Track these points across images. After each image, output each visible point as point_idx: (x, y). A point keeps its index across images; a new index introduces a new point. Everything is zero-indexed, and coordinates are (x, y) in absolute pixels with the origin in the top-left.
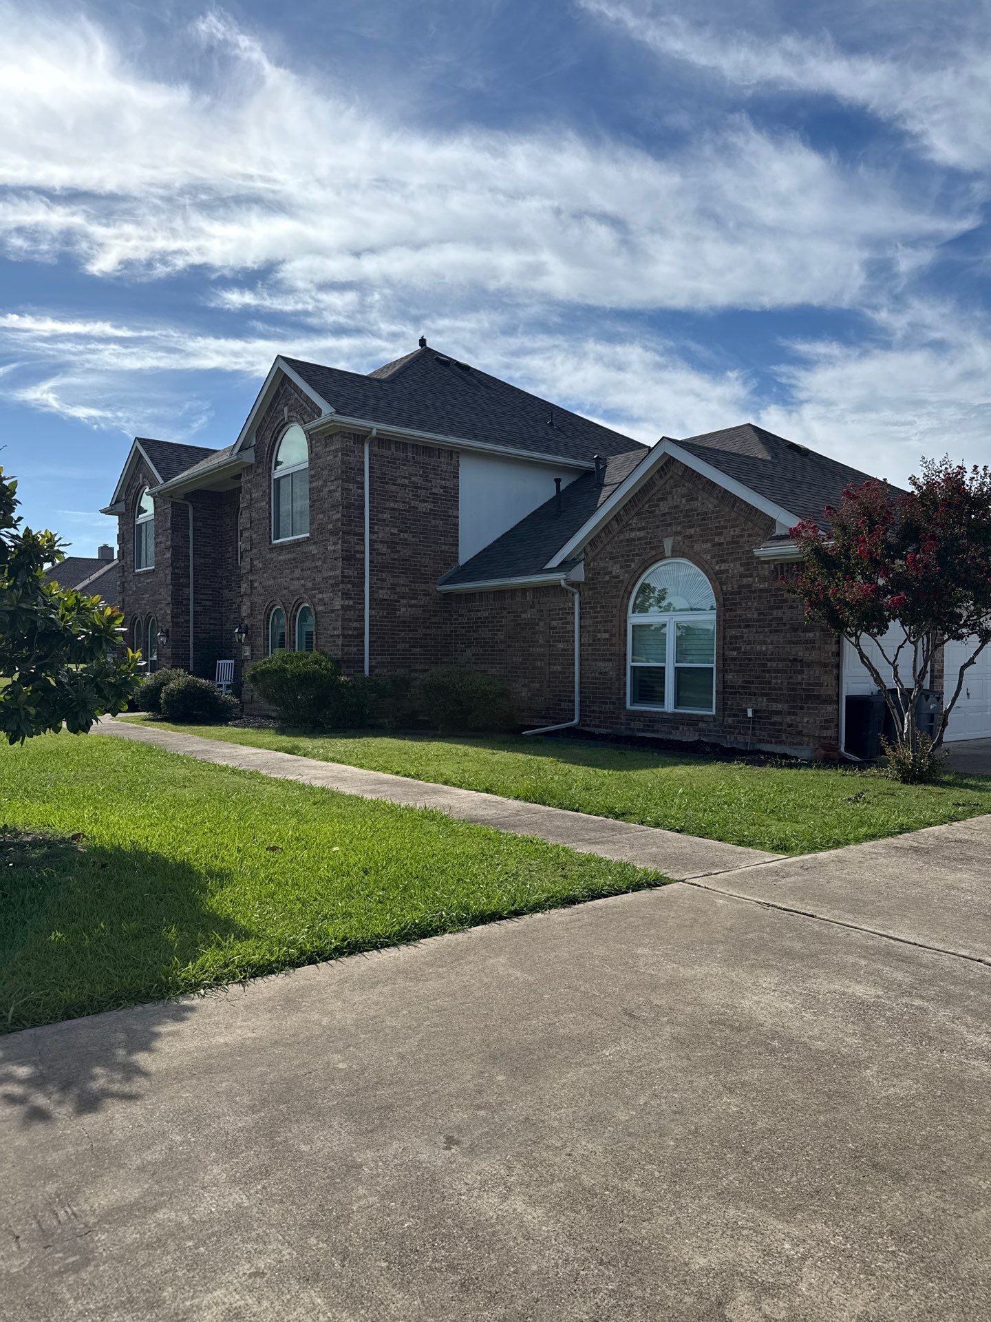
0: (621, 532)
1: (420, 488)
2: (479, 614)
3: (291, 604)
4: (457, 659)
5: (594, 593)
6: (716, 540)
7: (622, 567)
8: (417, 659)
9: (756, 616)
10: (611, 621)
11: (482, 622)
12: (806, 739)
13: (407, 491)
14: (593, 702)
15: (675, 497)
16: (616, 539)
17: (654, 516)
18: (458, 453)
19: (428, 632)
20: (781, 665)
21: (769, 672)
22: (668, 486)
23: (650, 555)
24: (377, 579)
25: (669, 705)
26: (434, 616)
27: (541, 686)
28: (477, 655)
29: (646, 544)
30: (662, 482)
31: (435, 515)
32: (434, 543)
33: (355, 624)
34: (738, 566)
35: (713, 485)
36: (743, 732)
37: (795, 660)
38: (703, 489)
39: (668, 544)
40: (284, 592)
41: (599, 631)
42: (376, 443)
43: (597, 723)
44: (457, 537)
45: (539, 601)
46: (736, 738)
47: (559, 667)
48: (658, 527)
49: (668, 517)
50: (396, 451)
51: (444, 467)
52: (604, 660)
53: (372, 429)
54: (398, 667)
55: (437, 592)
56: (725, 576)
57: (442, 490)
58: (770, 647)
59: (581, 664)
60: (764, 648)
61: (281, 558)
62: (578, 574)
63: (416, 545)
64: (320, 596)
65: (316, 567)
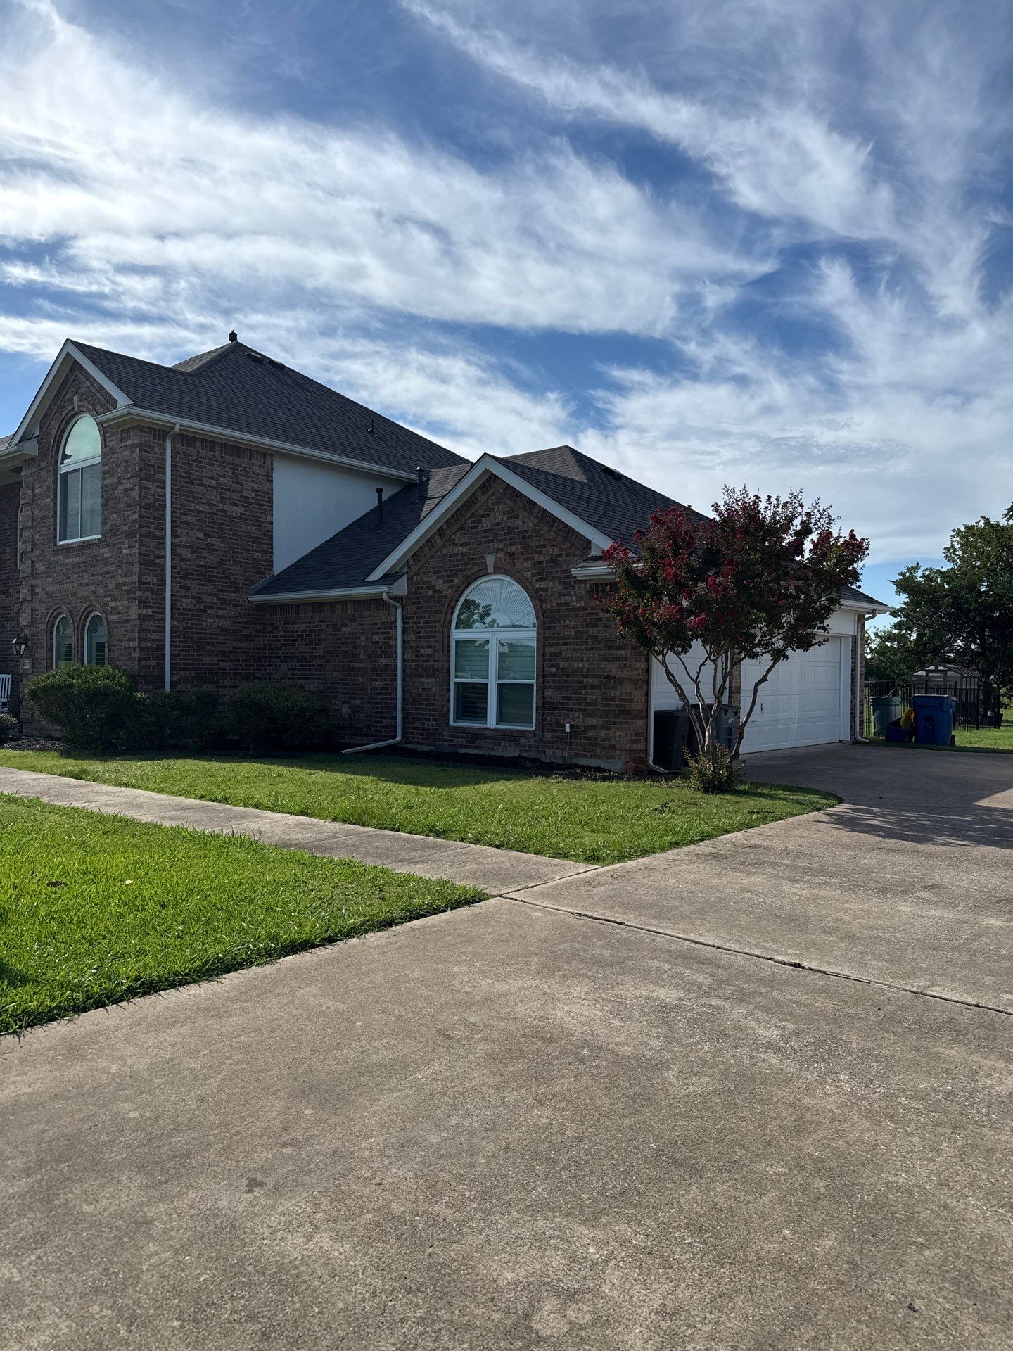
0: (444, 546)
1: (229, 490)
2: (296, 627)
3: (79, 612)
4: (271, 674)
5: (417, 608)
6: (536, 559)
7: (445, 582)
8: (227, 674)
9: (573, 633)
10: (435, 637)
11: (298, 636)
12: (618, 752)
13: (215, 492)
14: (417, 719)
15: (497, 514)
16: (439, 553)
17: (476, 532)
18: (272, 455)
19: (239, 645)
20: (596, 682)
21: (585, 688)
22: (489, 502)
23: (473, 571)
24: (180, 587)
25: (491, 722)
26: (245, 627)
27: (363, 703)
28: (294, 670)
29: (469, 559)
30: (485, 498)
31: (246, 519)
32: (245, 549)
33: (154, 636)
34: (557, 584)
35: (534, 504)
36: (561, 747)
37: (609, 677)
38: (524, 507)
39: (490, 560)
40: (71, 599)
41: (423, 647)
42: (180, 439)
43: (420, 740)
44: (272, 544)
45: (360, 615)
46: (554, 753)
47: (381, 683)
48: (480, 543)
49: (490, 534)
50: (203, 449)
51: (256, 469)
52: (427, 676)
53: (175, 424)
54: (205, 683)
55: (249, 602)
56: (544, 594)
57: (254, 494)
58: (586, 664)
59: (404, 680)
60: (581, 665)
61: (68, 561)
62: (401, 587)
63: (226, 551)
64: (113, 604)
65: (109, 572)
